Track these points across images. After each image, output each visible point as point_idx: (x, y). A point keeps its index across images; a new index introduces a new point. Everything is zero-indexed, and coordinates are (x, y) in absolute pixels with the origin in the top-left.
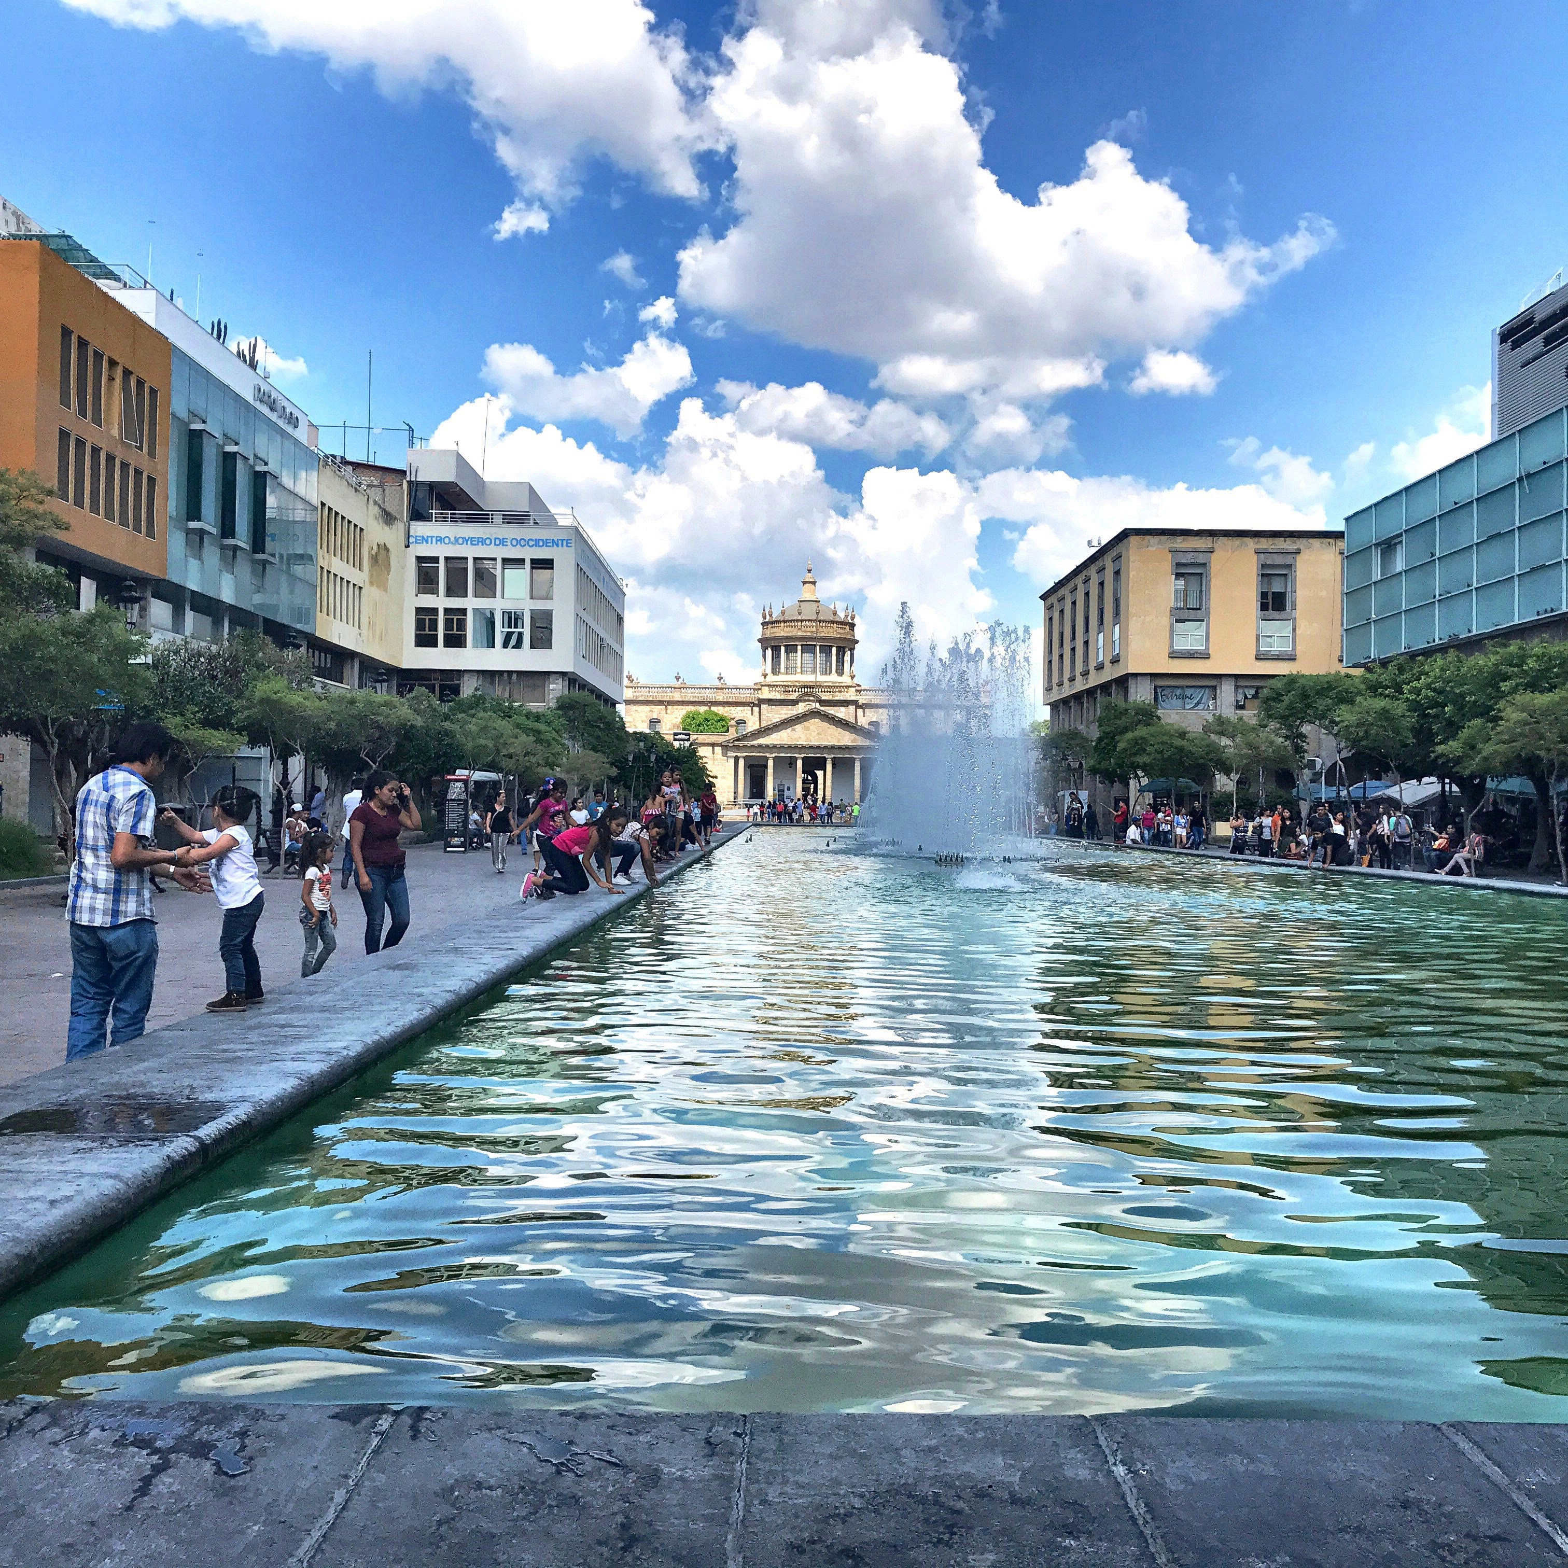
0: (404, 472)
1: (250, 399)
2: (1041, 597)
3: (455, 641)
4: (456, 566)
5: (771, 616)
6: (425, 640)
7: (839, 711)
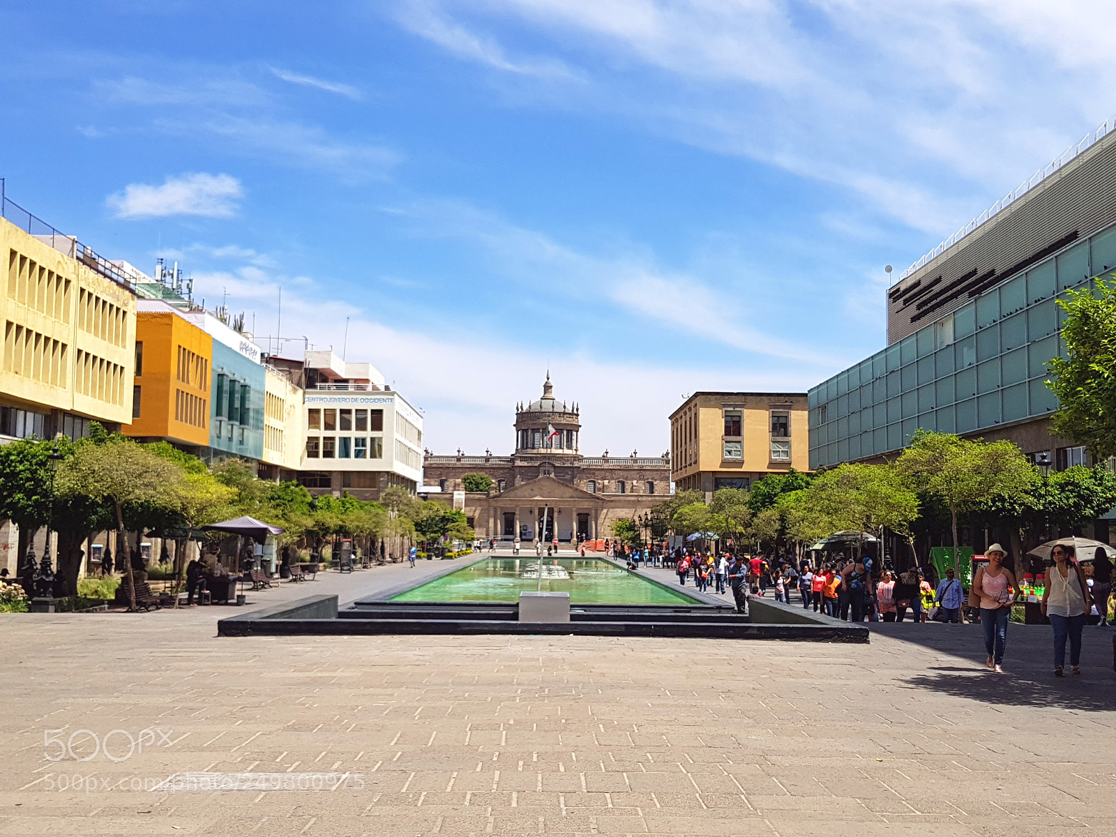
0: (301, 363)
1: (237, 349)
2: (669, 418)
3: (329, 454)
4: (330, 413)
5: (522, 409)
6: (312, 453)
7: (567, 474)
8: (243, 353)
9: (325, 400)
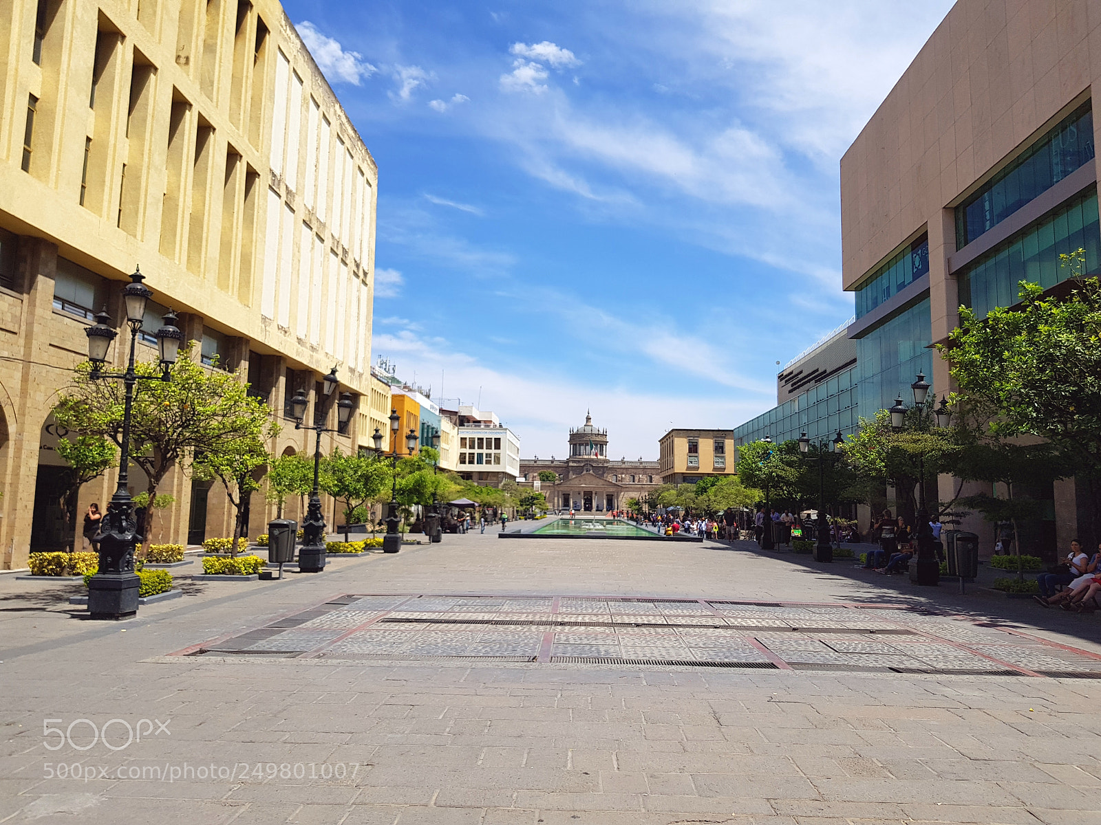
0: (457, 412)
2: (659, 442)
3: (471, 462)
4: (472, 440)
5: (573, 432)
7: (600, 471)
8: (431, 410)
9: (470, 433)
